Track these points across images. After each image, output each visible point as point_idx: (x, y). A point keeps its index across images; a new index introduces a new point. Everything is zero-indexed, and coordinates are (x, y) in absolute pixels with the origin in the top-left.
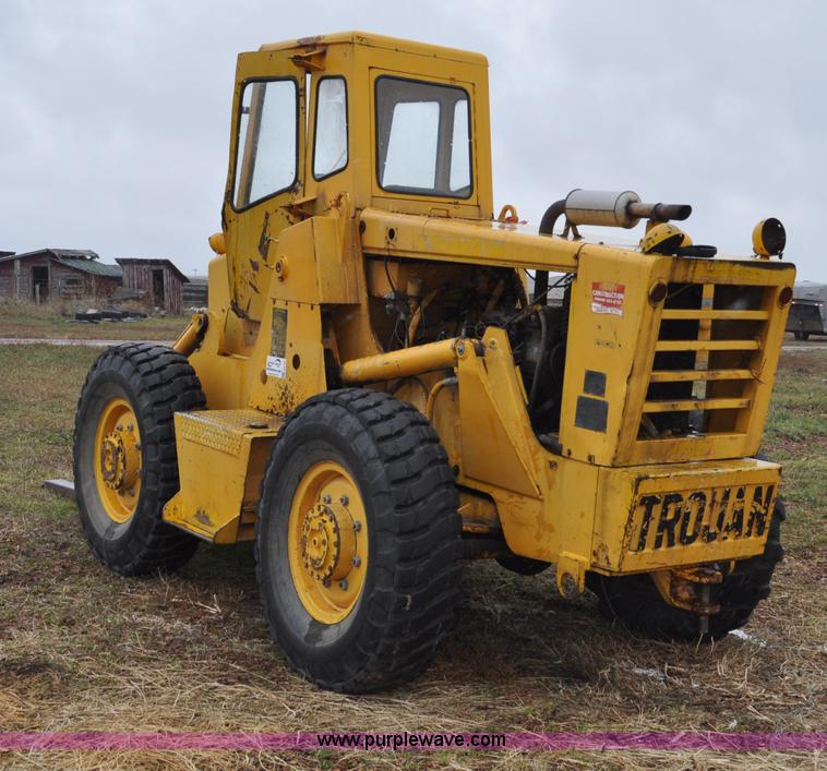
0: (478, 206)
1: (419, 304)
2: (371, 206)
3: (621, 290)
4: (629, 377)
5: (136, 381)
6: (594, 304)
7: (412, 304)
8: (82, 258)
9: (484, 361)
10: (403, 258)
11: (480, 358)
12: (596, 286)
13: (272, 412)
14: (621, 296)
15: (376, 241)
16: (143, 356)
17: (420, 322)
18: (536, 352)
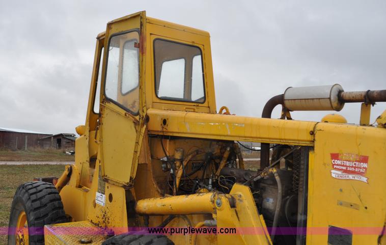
0: (209, 107)
1: (182, 163)
2: (153, 107)
3: (365, 159)
4: (380, 237)
5: (29, 204)
6: (333, 171)
7: (178, 164)
8: (71, 136)
9: (236, 211)
10: (171, 136)
11: (233, 209)
12: (335, 156)
13: (98, 225)
14: (365, 165)
15: (156, 126)
16: (34, 190)
17: (183, 174)
18: (271, 202)
